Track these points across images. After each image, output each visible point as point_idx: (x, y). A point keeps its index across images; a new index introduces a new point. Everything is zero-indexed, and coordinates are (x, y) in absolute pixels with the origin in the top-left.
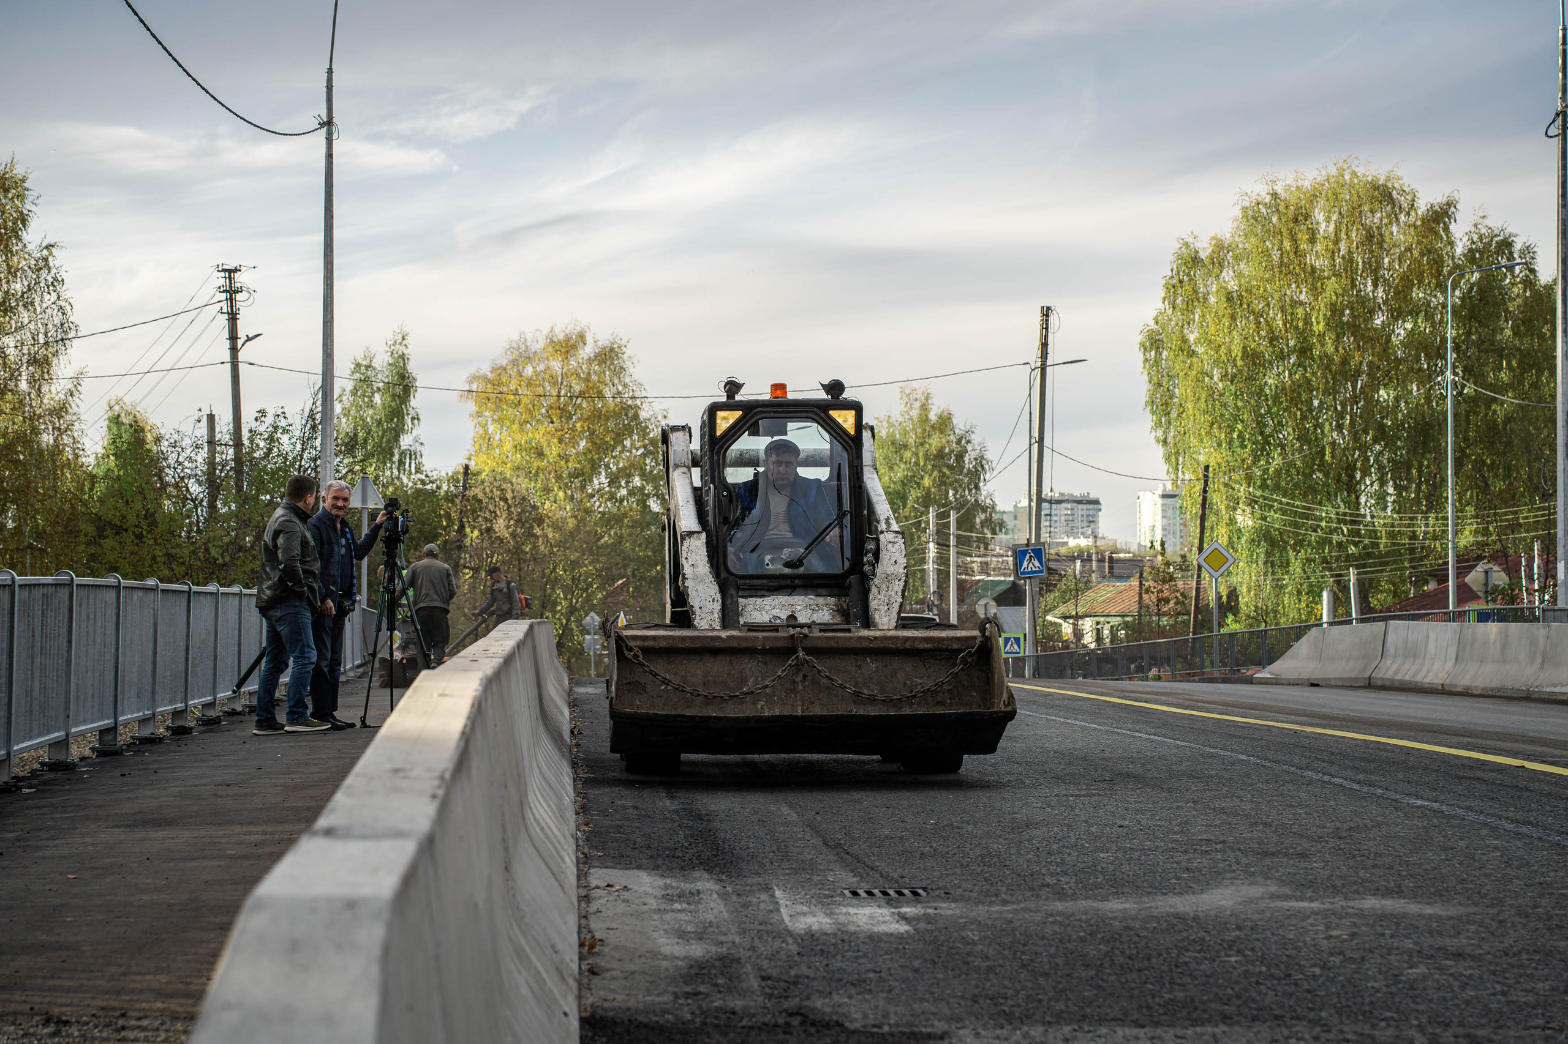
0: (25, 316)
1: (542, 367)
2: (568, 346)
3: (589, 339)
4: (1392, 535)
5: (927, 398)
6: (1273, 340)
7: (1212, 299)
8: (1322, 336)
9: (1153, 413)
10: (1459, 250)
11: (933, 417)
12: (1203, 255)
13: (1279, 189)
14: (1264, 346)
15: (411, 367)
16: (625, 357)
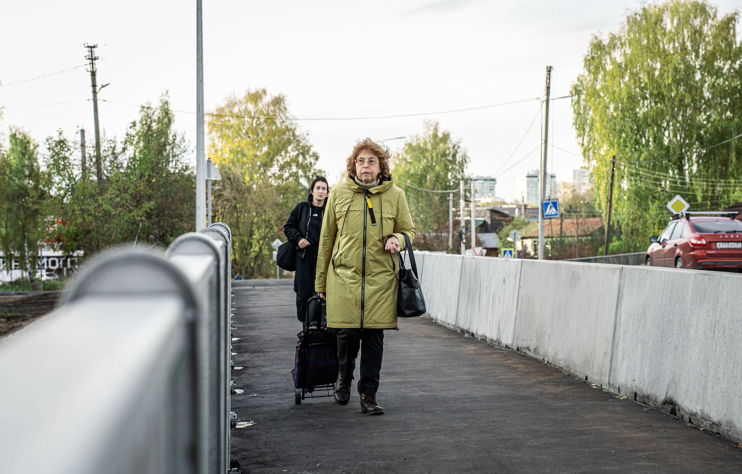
1: (243, 108)
2: (257, 97)
5: (437, 125)
6: (642, 89)
7: (609, 67)
8: (670, 86)
11: (440, 135)
12: (605, 43)
13: (646, 6)
14: (638, 92)
16: (286, 102)
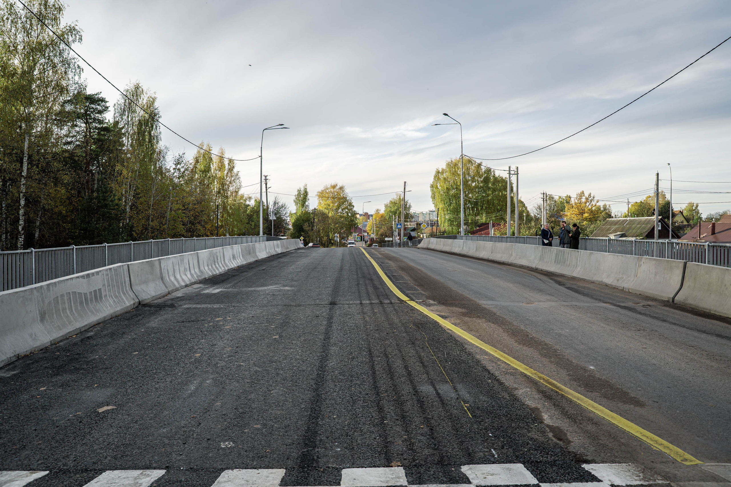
0: (234, 184)
1: (330, 190)
2: (334, 187)
3: (338, 185)
7: (442, 179)
9: (432, 198)
14: (450, 187)
15: (308, 190)
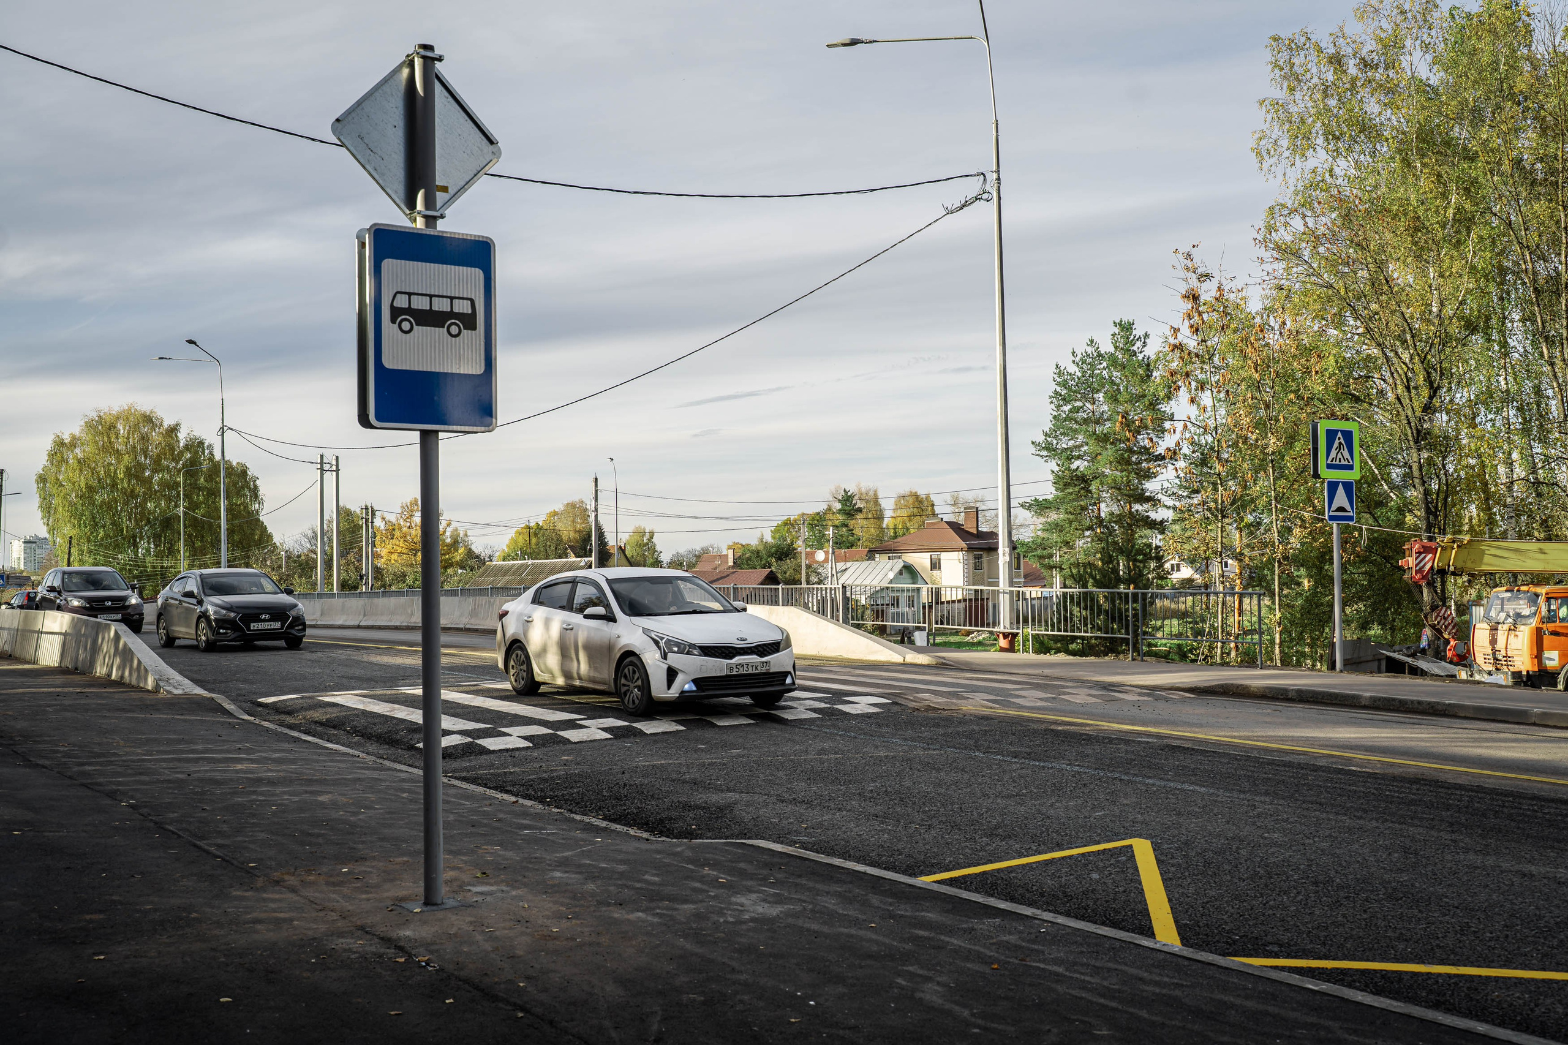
4: (153, 567)
6: (99, 480)
7: (71, 461)
8: (122, 479)
9: (42, 511)
10: (181, 444)
12: (66, 441)
13: (102, 414)
14: (95, 483)
